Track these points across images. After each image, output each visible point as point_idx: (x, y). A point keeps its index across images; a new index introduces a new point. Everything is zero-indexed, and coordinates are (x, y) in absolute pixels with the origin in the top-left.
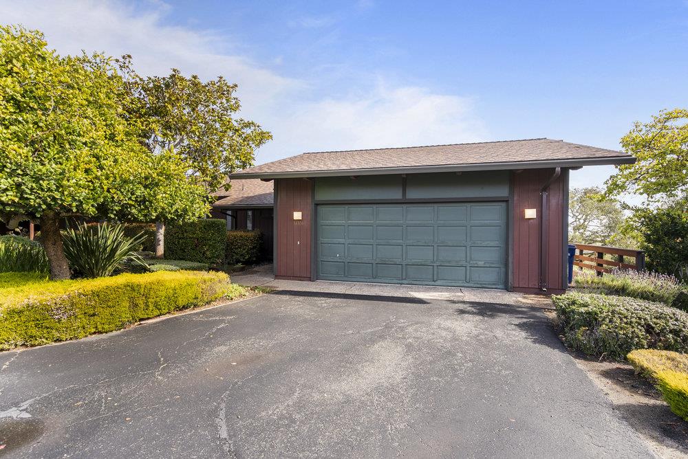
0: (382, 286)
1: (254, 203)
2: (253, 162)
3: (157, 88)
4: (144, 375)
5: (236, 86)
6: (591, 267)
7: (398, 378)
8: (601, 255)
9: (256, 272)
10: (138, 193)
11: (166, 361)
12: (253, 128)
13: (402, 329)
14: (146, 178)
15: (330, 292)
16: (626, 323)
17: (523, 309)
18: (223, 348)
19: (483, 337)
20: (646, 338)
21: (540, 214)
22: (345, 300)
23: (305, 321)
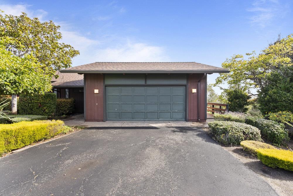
0: (137, 122)
1: (71, 85)
2: (71, 65)
3: (12, 21)
4: (25, 184)
5: (59, 27)
6: (210, 111)
7: (163, 164)
8: (213, 106)
9: (74, 119)
10: (11, 78)
11: (36, 174)
12: (69, 48)
13: (154, 141)
14: (17, 70)
15: (114, 126)
16: (237, 131)
17: (195, 128)
18: (70, 161)
19: (187, 141)
20: (243, 136)
21: (197, 91)
22: (123, 130)
23: (108, 141)
